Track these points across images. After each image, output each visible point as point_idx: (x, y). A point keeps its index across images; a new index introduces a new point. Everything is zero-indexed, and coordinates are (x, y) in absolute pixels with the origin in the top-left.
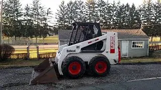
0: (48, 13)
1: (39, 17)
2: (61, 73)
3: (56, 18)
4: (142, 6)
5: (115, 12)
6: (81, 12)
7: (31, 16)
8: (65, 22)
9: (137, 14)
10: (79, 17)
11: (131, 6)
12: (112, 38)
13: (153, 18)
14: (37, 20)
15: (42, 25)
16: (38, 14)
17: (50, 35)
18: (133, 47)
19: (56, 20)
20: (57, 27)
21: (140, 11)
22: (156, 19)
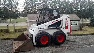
0: (17, 4)
1: (12, 6)
2: (35, 44)
3: (23, 7)
4: (73, 1)
5: (58, 4)
6: (39, 3)
7: (7, 5)
8: (29, 9)
9: (70, 6)
10: (37, 6)
11: (67, 1)
12: (67, 19)
13: (79, 8)
14: (11, 8)
15: (14, 11)
16: (12, 4)
17: (19, 17)
18: (72, 25)
19: (23, 8)
20: (24, 12)
21: (72, 4)
22: (80, 9)
